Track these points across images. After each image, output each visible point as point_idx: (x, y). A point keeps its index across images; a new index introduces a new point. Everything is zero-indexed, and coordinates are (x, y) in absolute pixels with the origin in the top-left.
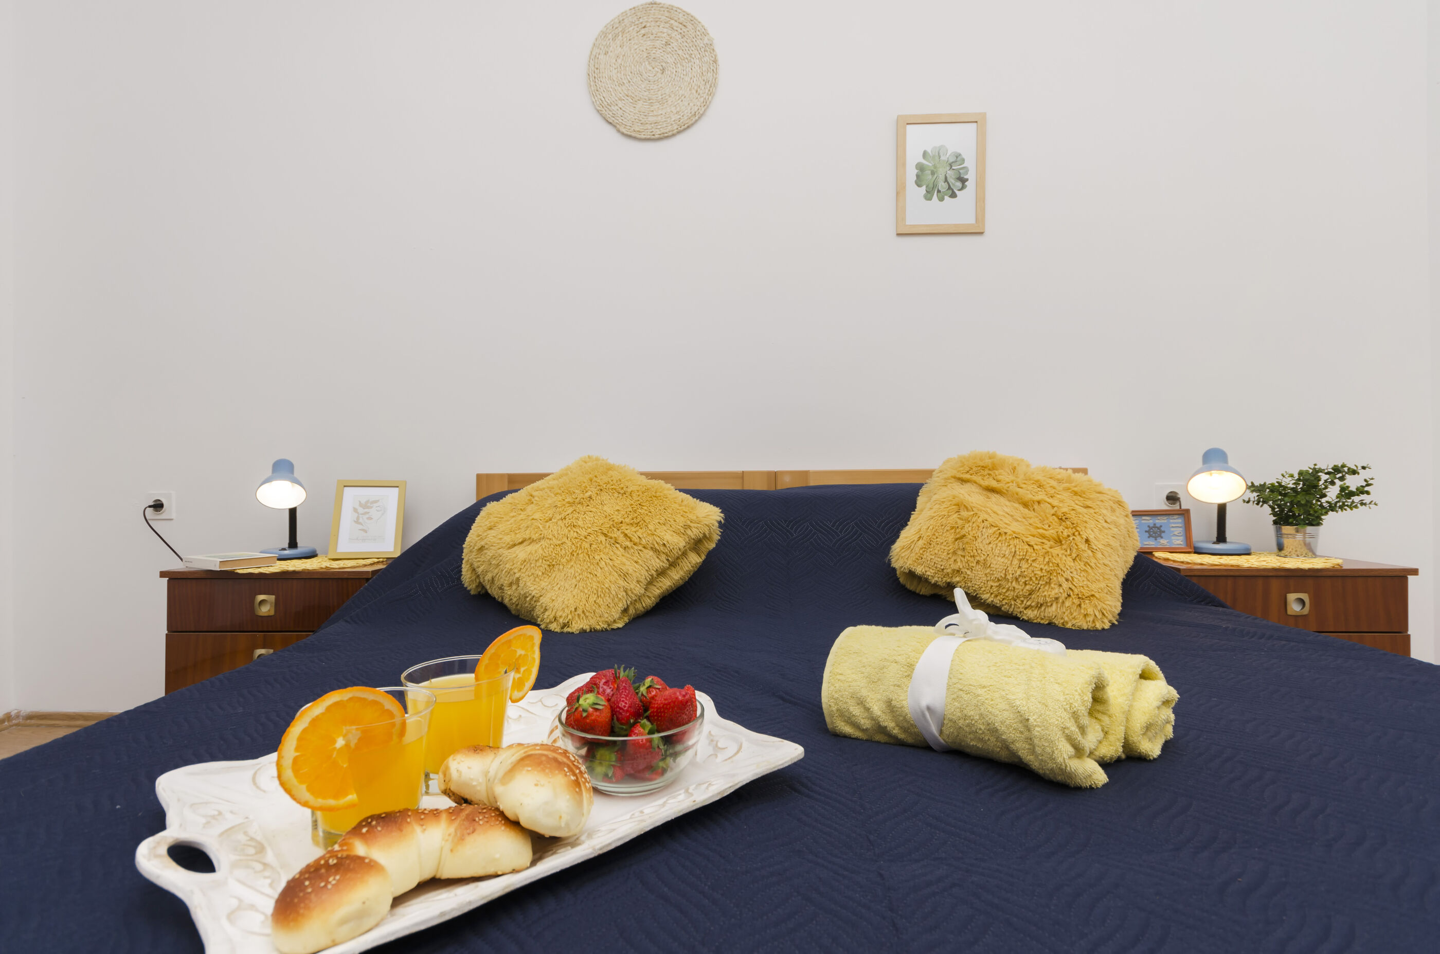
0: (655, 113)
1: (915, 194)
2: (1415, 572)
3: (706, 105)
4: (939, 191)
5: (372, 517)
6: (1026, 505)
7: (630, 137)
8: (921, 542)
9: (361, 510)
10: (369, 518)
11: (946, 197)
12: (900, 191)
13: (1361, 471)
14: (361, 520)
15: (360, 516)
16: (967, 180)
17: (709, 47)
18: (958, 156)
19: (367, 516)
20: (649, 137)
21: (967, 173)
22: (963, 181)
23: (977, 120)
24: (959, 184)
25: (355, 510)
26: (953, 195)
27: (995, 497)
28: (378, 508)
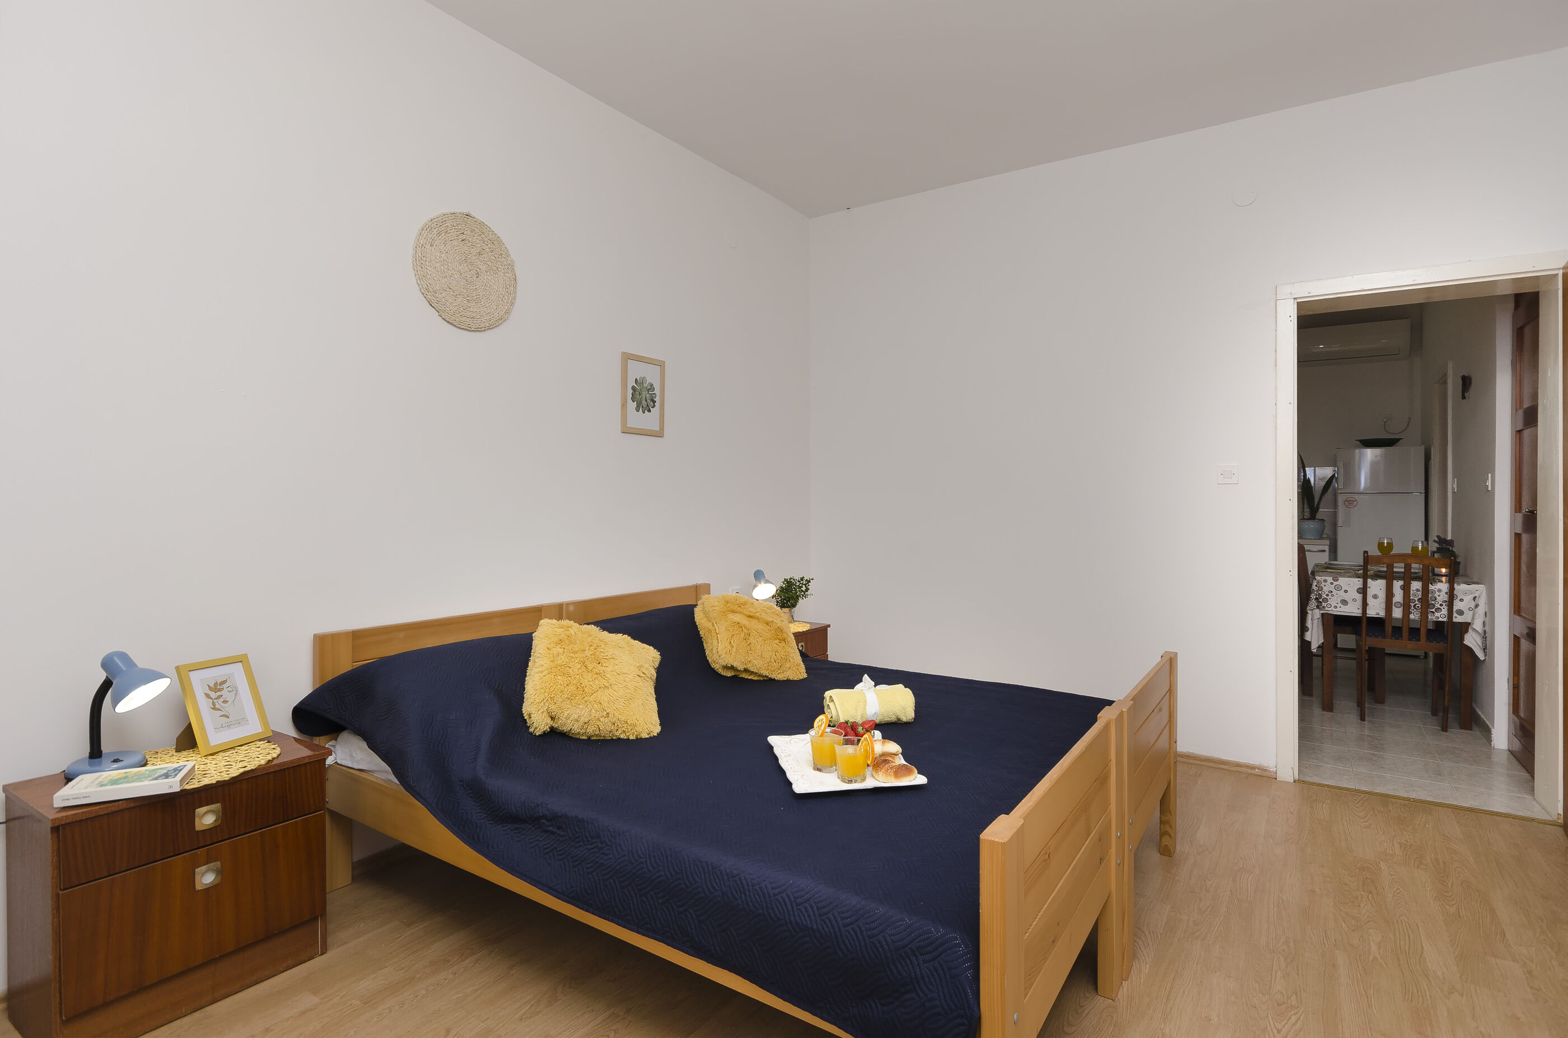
0: (471, 309)
1: (632, 405)
2: (829, 626)
3: (508, 312)
4: (643, 407)
5: (227, 699)
6: (767, 624)
7: (448, 322)
8: (734, 650)
9: (213, 695)
10: (226, 702)
11: (646, 411)
12: (624, 405)
13: (811, 581)
14: (217, 706)
15: (214, 700)
16: (656, 402)
17: (511, 267)
18: (652, 385)
19: (222, 699)
20: (466, 328)
21: (655, 398)
22: (654, 402)
23: (661, 365)
24: (652, 404)
25: (208, 696)
26: (649, 411)
27: (754, 622)
28: (229, 689)
